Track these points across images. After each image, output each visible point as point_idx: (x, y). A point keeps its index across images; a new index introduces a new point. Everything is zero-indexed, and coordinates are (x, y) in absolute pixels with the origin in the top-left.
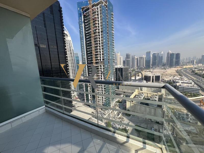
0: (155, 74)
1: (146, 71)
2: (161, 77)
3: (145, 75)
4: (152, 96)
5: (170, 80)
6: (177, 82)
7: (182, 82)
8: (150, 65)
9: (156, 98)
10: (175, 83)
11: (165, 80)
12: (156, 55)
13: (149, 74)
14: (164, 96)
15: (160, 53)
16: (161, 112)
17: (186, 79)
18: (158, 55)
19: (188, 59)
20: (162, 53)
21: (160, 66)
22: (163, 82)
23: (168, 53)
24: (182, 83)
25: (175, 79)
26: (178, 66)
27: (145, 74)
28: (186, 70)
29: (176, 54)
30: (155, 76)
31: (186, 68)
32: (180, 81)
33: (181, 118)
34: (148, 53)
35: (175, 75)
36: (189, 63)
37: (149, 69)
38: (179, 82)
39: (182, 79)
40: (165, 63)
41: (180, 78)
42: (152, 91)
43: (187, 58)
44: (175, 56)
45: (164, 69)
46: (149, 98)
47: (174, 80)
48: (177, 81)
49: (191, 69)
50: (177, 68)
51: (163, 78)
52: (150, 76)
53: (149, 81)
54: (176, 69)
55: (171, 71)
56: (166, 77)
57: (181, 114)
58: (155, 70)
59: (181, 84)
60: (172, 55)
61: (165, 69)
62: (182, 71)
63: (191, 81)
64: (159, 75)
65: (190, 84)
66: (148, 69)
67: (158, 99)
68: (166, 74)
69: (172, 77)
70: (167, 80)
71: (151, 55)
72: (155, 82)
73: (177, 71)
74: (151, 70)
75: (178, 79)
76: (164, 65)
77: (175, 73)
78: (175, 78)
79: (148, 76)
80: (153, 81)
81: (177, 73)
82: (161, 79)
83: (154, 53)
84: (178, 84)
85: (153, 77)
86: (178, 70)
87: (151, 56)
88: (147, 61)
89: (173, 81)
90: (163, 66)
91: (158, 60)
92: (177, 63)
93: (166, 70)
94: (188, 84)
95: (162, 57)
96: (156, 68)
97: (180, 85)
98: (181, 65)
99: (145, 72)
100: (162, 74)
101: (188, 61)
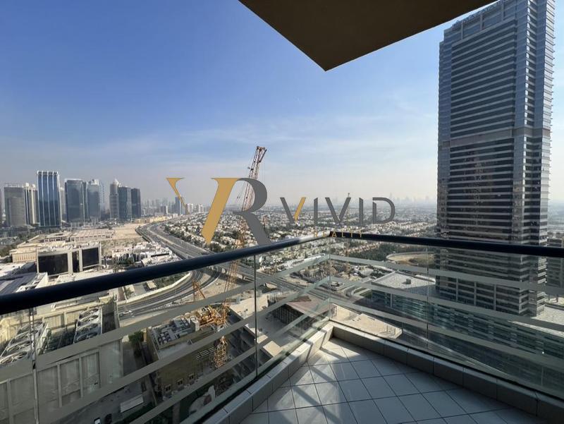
0: (82, 245)
1: (43, 238)
2: (102, 250)
3: (39, 253)
4: (81, 317)
5: (128, 255)
6: (143, 257)
7: (153, 254)
8: (58, 216)
9: (96, 317)
10: (138, 261)
11: (113, 256)
13: (60, 246)
15: (90, 182)
17: (158, 246)
18: (85, 188)
19: (155, 202)
20: (96, 182)
21: (95, 220)
22: (109, 263)
23: (113, 186)
24: (152, 256)
25: (137, 251)
26: (139, 220)
27: (43, 248)
28: (155, 227)
29: (132, 190)
30: (83, 251)
31: (153, 223)
32: (147, 253)
34: (47, 179)
35: (135, 239)
37: (57, 231)
38: (147, 257)
39: (151, 248)
40: (106, 212)
41: (147, 246)
42: (76, 301)
43: (153, 202)
44: (129, 195)
45: (106, 227)
46: (69, 327)
47: (137, 254)
48: (142, 253)
50: (138, 223)
51: (107, 253)
52: (65, 256)
53: (63, 269)
54: (136, 226)
55: (126, 232)
56: (117, 248)
58: (77, 234)
59: (152, 259)
60: (123, 191)
61: (110, 229)
62: (148, 229)
63: (167, 249)
64: (95, 247)
65: (166, 256)
66: (51, 232)
67: (103, 316)
68: (115, 241)
69: (130, 246)
70: (118, 255)
72: (84, 270)
73: (139, 231)
74: (66, 234)
75: (144, 248)
76: (105, 217)
77: (134, 237)
78: (137, 247)
79: (56, 253)
80: (76, 269)
81: (139, 236)
82: (101, 257)
84: (145, 261)
85: (75, 255)
86: (140, 227)
88: (46, 203)
89: (134, 255)
90: (102, 219)
91: (87, 201)
92: (137, 212)
93: (112, 231)
94: (163, 257)
95: (97, 194)
96: (80, 225)
97: (150, 262)
98: (146, 217)
99: (42, 241)
100: (104, 243)
101: (156, 208)
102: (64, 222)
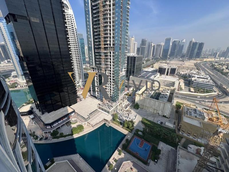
0: (171, 66)
2: (178, 69)
3: (159, 67)
4: (164, 90)
5: (186, 74)
6: (193, 77)
7: (198, 76)
8: (167, 55)
9: (168, 92)
10: (190, 78)
11: (181, 73)
12: (177, 43)
13: (165, 65)
14: (176, 91)
15: (182, 41)
16: (170, 107)
17: (203, 73)
18: (179, 43)
19: (211, 50)
20: (184, 41)
21: (179, 57)
22: (178, 75)
23: (191, 42)
24: (198, 78)
25: (191, 73)
26: (198, 59)
27: (160, 65)
28: (206, 64)
29: (200, 44)
30: (171, 68)
31: (206, 61)
32: (196, 75)
33: (189, 113)
34: (168, 41)
35: (192, 68)
36: (211, 55)
37: (166, 60)
38: (195, 77)
39: (198, 73)
40: (184, 54)
41: (197, 72)
42: (164, 85)
44: (197, 46)
45: (182, 61)
46: (160, 92)
47: (191, 75)
48: (193, 75)
49: (211, 62)
50: (197, 60)
51: (179, 71)
52: (165, 69)
53: (164, 73)
54: (195, 62)
55: (189, 64)
56: (183, 70)
57: (189, 109)
58: (172, 62)
59: (197, 79)
60: (195, 44)
61: (183, 61)
62: (201, 64)
63: (208, 76)
64: (175, 68)
65: (206, 79)
66: (164, 60)
67: (170, 93)
68: (184, 67)
69: (189, 70)
70: (183, 73)
71: (171, 42)
72: (169, 75)
73: (196, 65)
74: (168, 61)
75: (195, 73)
76: (183, 56)
77: (192, 67)
78: (192, 71)
79: (163, 68)
80: (167, 74)
81: (195, 67)
82: (176, 72)
83: (174, 41)
84: (193, 79)
85: (168, 69)
86: (197, 63)
87: (171, 44)
88: (165, 49)
89: (189, 75)
90: (181, 57)
91: (178, 49)
92: (198, 55)
93: (184, 63)
94: (203, 79)
95: (183, 46)
96: (173, 59)
97: (195, 80)
98: (202, 58)
99: (161, 63)
100: (179, 67)
101: (210, 53)
102: (169, 57)
